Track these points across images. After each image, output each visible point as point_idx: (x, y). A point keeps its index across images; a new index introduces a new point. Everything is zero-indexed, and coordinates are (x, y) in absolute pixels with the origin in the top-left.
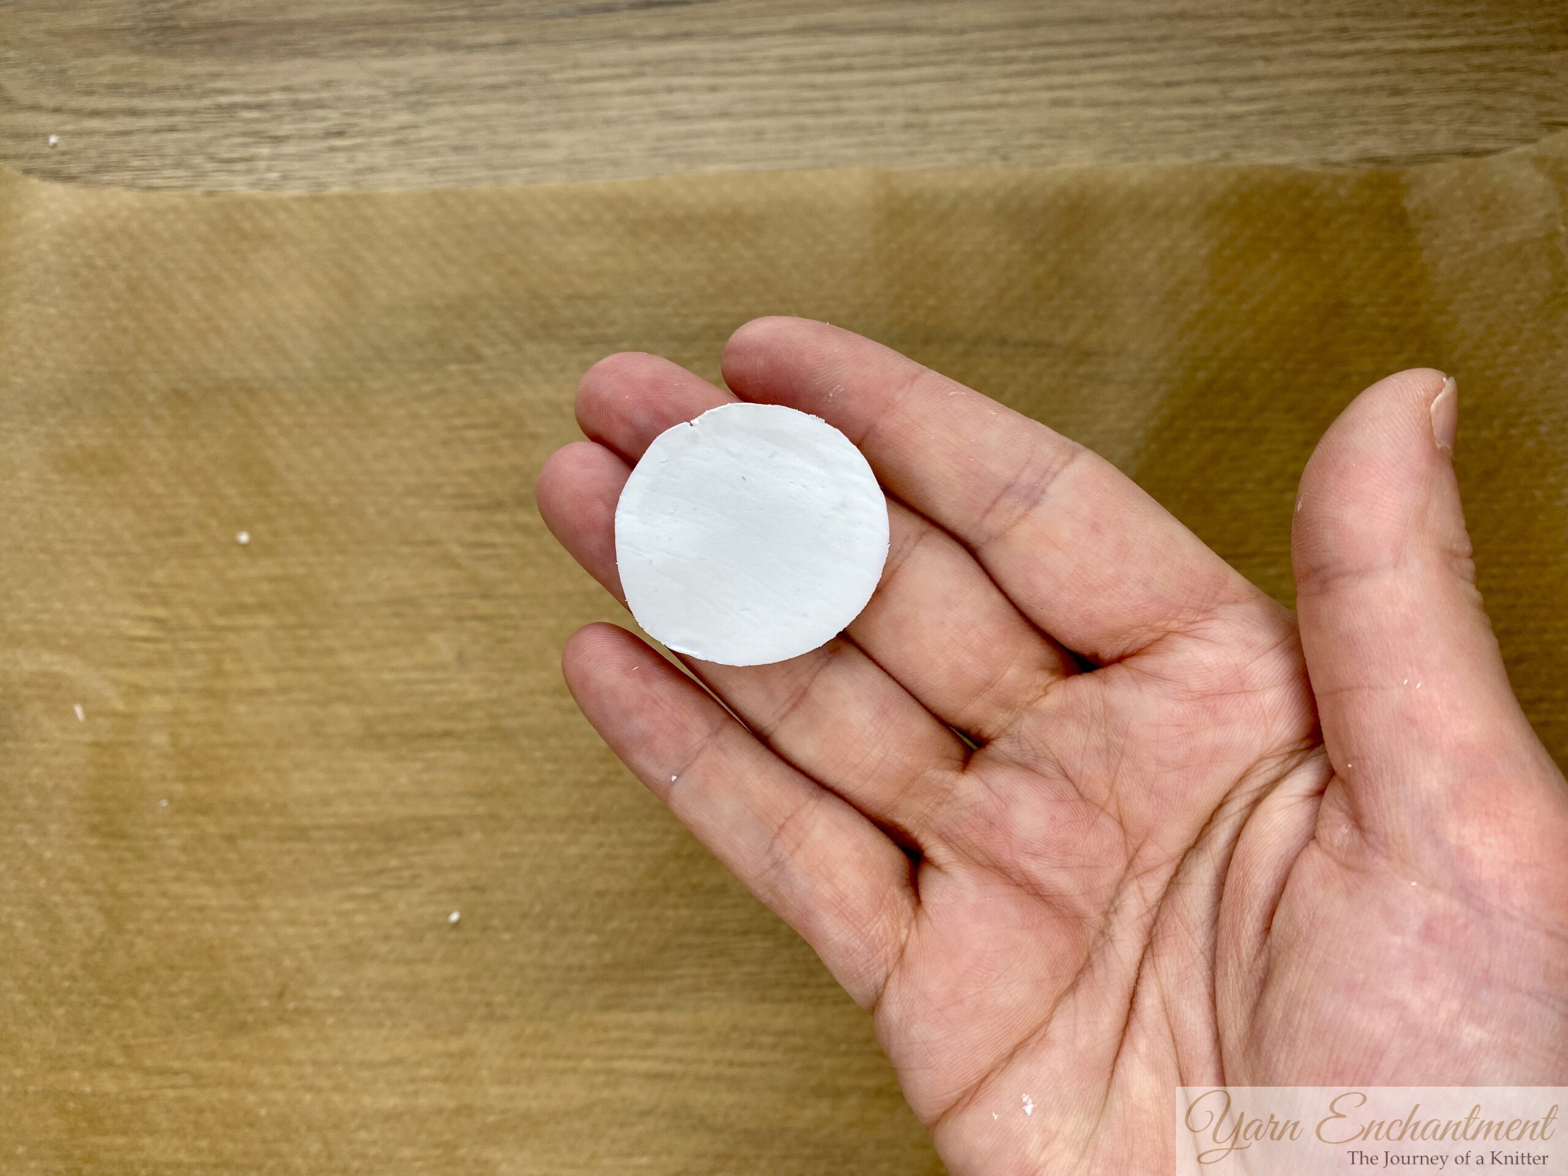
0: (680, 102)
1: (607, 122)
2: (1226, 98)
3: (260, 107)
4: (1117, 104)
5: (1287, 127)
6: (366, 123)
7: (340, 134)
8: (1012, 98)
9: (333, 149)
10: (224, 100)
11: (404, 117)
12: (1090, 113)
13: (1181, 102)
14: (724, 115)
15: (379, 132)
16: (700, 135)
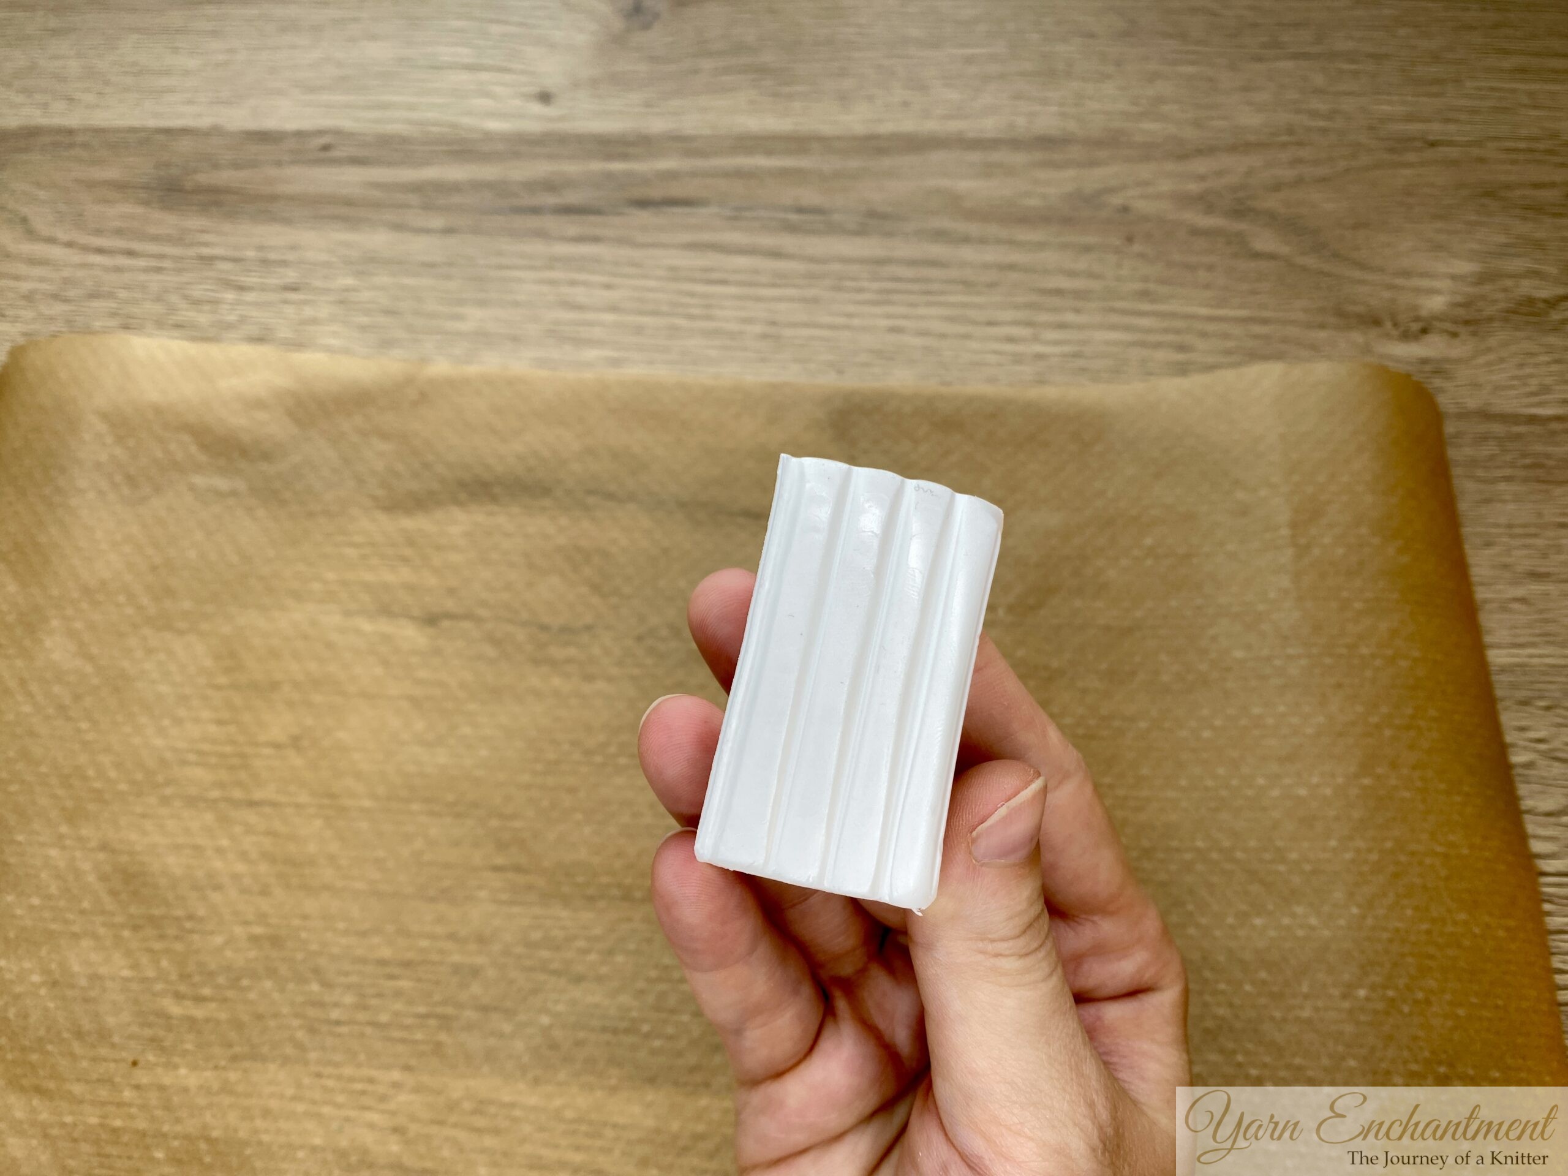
0: (579, 294)
1: (516, 304)
2: (1036, 339)
3: (235, 260)
4: (943, 336)
5: (1083, 370)
6: (318, 283)
7: (294, 288)
8: (856, 322)
9: (286, 302)
10: (206, 251)
11: (349, 281)
12: (918, 341)
13: (998, 339)
14: (613, 309)
15: (326, 291)
16: (591, 324)
